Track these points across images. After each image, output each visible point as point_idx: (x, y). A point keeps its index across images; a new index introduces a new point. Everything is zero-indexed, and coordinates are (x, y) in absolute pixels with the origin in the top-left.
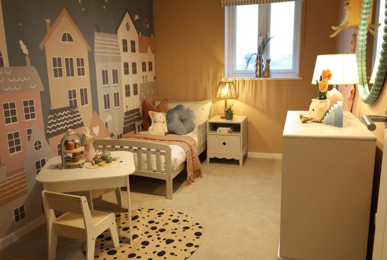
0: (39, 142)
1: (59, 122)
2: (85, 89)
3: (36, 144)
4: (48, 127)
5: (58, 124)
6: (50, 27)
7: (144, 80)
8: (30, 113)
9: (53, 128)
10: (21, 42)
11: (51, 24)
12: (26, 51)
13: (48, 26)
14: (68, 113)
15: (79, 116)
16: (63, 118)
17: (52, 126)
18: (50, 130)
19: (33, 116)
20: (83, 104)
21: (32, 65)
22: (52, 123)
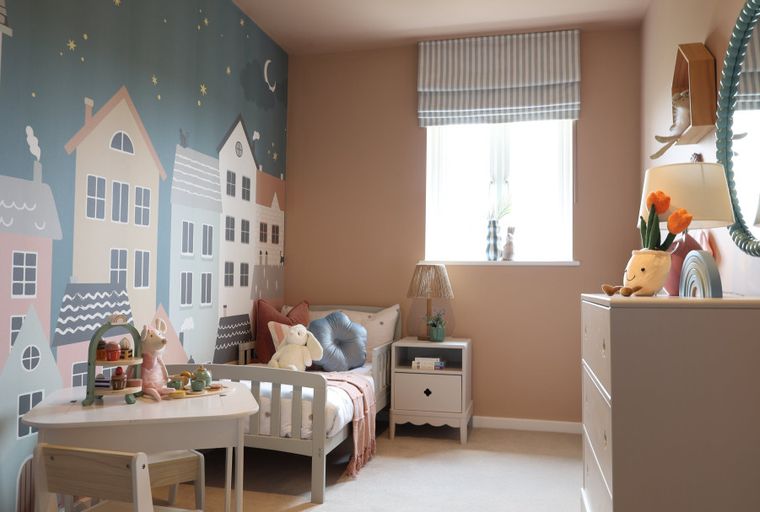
0: (35, 352)
1: (84, 313)
2: (147, 254)
3: (27, 354)
4: (60, 320)
5: (82, 317)
6: (93, 115)
7: (261, 258)
8: (24, 282)
9: (70, 324)
10: (29, 130)
11: (95, 110)
12: (35, 150)
13: (88, 112)
14: (106, 298)
15: (127, 308)
16: (93, 307)
17: (68, 319)
18: (63, 327)
19: (30, 290)
20: (138, 284)
21: (43, 182)
22: (69, 313)
